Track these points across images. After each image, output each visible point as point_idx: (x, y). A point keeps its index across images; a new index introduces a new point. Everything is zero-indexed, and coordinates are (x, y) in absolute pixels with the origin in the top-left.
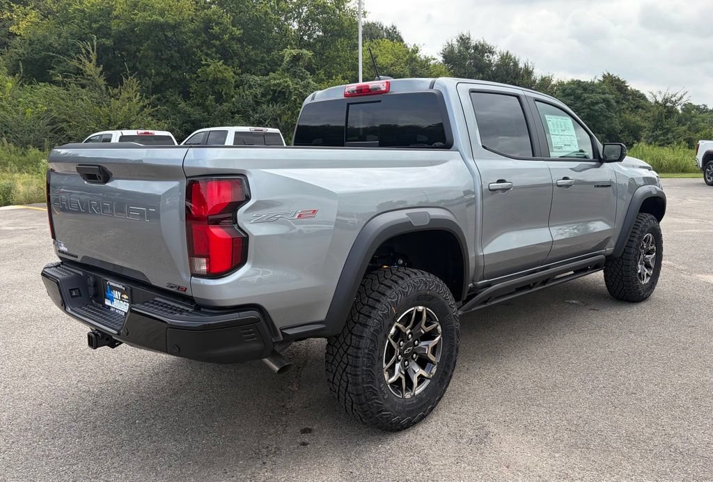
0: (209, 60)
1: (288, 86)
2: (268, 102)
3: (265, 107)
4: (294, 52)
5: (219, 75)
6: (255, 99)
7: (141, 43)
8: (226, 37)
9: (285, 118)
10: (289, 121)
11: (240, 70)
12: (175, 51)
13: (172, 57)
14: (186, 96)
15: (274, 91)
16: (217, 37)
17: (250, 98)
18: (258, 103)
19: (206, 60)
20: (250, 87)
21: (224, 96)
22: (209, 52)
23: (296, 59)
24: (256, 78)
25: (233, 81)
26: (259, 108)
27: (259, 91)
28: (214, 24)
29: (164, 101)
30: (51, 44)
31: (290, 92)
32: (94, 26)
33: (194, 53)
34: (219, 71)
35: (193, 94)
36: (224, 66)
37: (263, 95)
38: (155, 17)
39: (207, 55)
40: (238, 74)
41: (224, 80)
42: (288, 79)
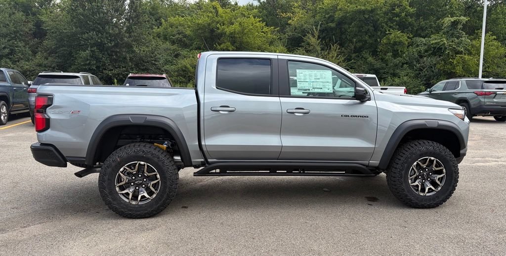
0: (391, 30)
1: (444, 44)
2: (429, 55)
3: (425, 59)
4: (452, 19)
5: (397, 40)
6: (420, 54)
7: (350, 24)
8: (403, 14)
9: (438, 66)
10: (442, 68)
11: (412, 36)
12: (371, 26)
13: (369, 30)
14: (374, 53)
15: (434, 48)
16: (397, 15)
17: (416, 54)
18: (421, 57)
19: (389, 31)
20: (418, 46)
21: (400, 53)
22: (392, 25)
23: (455, 24)
24: (423, 39)
25: (406, 43)
26: (421, 60)
27: (422, 48)
28: (396, 7)
29: (360, 57)
30: (304, 29)
31: (446, 48)
32: (327, 16)
33: (382, 27)
34: (398, 37)
35: (379, 52)
36: (401, 34)
37: (426, 51)
38: (359, 7)
39: (391, 27)
40: (411, 38)
41: (401, 43)
42: (444, 39)
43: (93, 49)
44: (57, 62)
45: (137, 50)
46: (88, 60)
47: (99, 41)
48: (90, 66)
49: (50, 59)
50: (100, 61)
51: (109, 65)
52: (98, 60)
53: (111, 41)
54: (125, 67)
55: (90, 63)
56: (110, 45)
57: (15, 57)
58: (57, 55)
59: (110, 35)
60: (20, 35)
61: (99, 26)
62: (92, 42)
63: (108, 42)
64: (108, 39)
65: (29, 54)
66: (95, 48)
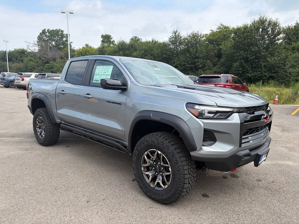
43: (241, 61)
44: (224, 70)
45: (270, 60)
46: (238, 68)
47: (245, 56)
48: (238, 72)
49: (221, 68)
50: (245, 68)
51: (250, 70)
52: (244, 67)
53: (253, 55)
54: (260, 72)
55: (238, 70)
56: (251, 58)
57: (205, 69)
58: (225, 66)
59: (253, 52)
60: (209, 57)
61: (246, 47)
62: (241, 57)
63: (251, 56)
64: (251, 54)
65: (211, 67)
66: (242, 61)
